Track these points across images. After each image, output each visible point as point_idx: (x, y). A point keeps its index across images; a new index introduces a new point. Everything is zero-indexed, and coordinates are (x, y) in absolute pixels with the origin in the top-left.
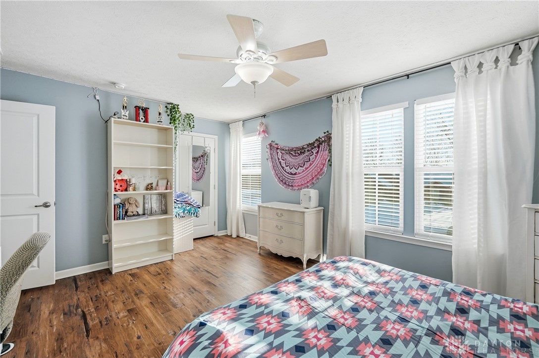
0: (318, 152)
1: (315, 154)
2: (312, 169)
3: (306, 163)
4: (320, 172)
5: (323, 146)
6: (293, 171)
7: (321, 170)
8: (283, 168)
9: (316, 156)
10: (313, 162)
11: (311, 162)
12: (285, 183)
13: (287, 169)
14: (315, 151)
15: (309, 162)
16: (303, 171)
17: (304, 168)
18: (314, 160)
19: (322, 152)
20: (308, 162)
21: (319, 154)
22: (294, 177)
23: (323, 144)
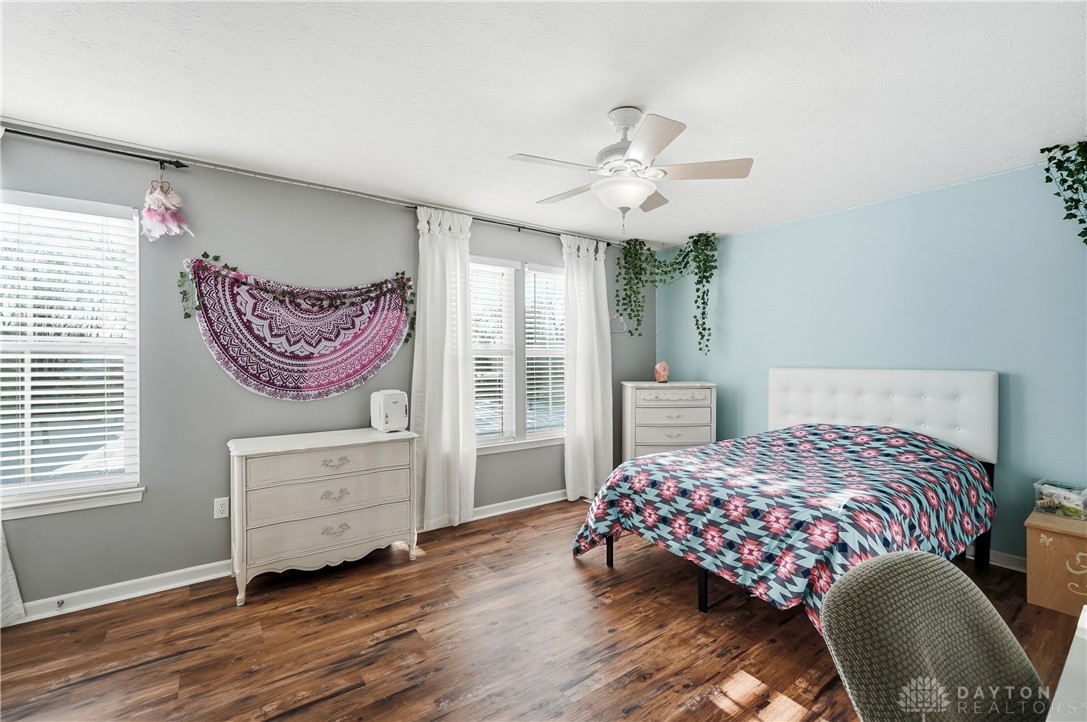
0: (374, 311)
1: (367, 314)
2: (359, 347)
3: (342, 332)
4: (382, 355)
5: (388, 299)
6: (301, 349)
7: (384, 348)
8: (260, 340)
9: (370, 320)
10: (364, 331)
11: (356, 330)
12: (270, 383)
13: (280, 344)
14: (368, 307)
15: (352, 331)
16: (335, 351)
17: (337, 344)
18: (366, 328)
19: (385, 312)
20: (349, 329)
21: (378, 315)
22: (305, 365)
23: (388, 296)
